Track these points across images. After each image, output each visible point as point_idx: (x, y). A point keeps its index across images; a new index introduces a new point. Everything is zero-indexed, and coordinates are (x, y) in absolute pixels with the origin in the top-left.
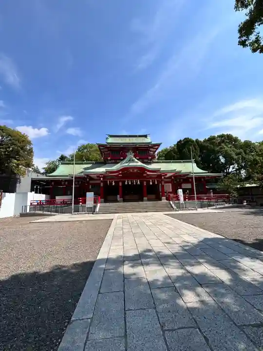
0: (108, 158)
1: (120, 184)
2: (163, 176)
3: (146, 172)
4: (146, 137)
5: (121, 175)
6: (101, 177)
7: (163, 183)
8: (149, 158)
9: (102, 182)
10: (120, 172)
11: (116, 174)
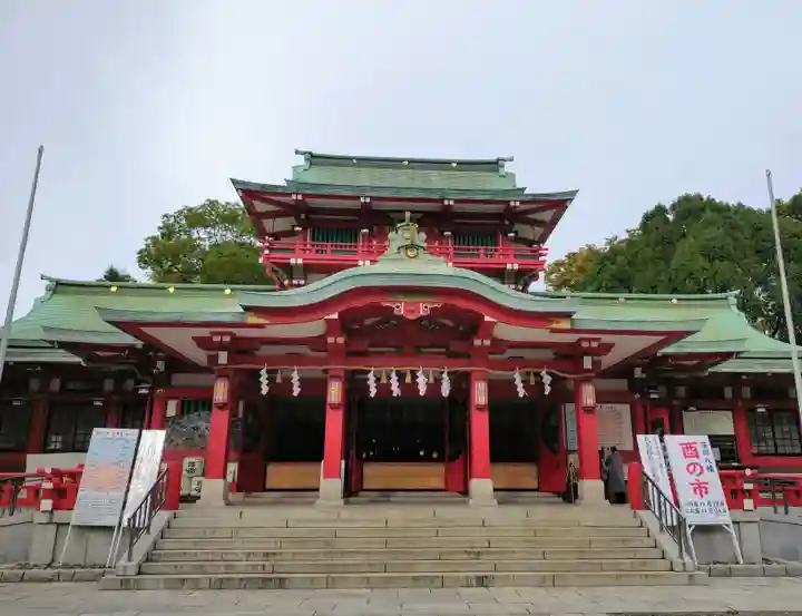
0: (293, 261)
1: (335, 392)
2: (589, 352)
3: (487, 318)
4: (498, 171)
5: (341, 340)
6: (221, 346)
7: (588, 395)
8: (509, 266)
9: (222, 374)
10: (336, 316)
11: (313, 328)
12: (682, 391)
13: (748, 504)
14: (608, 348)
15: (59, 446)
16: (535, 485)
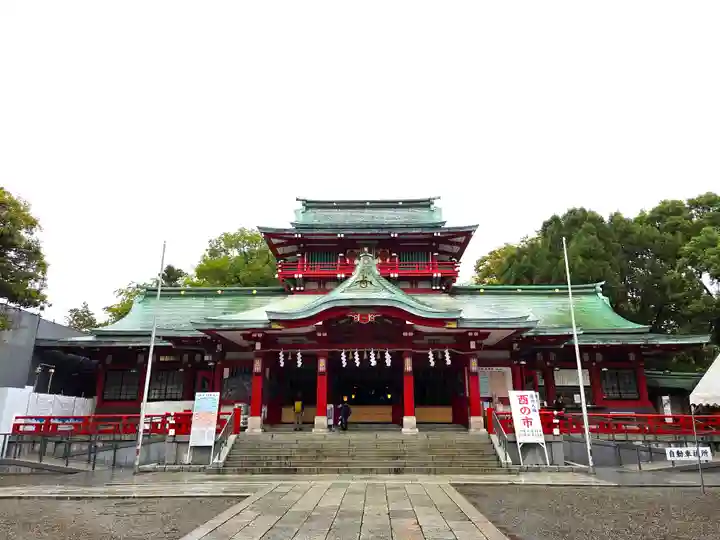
0: (296, 276)
1: (322, 365)
2: (474, 338)
3: (408, 322)
4: (429, 206)
5: (325, 335)
6: (257, 339)
7: (474, 365)
8: (435, 275)
9: (258, 355)
10: (320, 323)
11: (308, 329)
12: (553, 356)
13: (556, 431)
14: (486, 335)
15: (156, 397)
16: (450, 419)
